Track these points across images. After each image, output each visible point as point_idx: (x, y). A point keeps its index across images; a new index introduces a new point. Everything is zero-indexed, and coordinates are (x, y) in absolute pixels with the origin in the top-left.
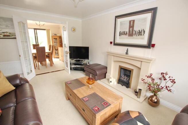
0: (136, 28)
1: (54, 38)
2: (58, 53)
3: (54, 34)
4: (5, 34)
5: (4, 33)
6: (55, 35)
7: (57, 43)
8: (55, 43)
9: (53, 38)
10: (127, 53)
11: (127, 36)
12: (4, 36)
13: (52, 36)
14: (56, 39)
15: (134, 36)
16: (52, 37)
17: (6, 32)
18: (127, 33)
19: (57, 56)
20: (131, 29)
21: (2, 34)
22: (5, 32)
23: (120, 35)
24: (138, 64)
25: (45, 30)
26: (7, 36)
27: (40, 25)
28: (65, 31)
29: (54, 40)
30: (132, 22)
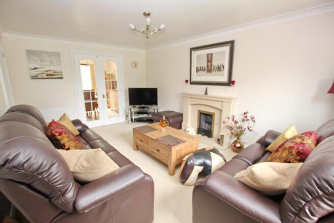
0: (215, 63)
4: (49, 73)
5: (47, 71)
10: (206, 93)
11: (205, 72)
12: (47, 75)
15: (213, 72)
17: (50, 70)
18: (205, 69)
20: (209, 64)
21: (45, 72)
23: (197, 72)
24: (218, 105)
26: (51, 76)
30: (210, 56)
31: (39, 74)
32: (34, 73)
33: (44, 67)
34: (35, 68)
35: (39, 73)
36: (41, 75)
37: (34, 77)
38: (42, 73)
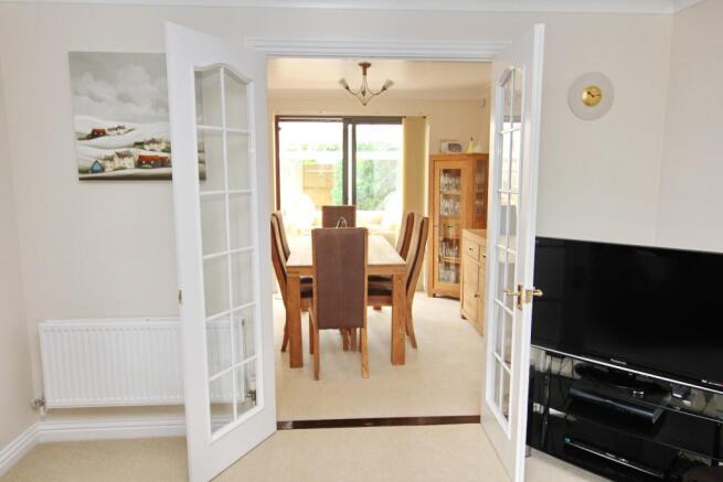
1: (446, 171)
2: (457, 265)
3: (445, 146)
4: (146, 153)
5: (140, 145)
6: (454, 146)
7: (458, 198)
8: (446, 197)
9: (440, 166)
12: (142, 162)
13: (431, 156)
14: (456, 173)
16: (433, 160)
17: (153, 141)
19: (449, 287)
21: (133, 150)
22: (149, 143)
25: (396, 120)
26: (154, 167)
27: (367, 93)
28: (517, 119)
29: (444, 180)
31: (111, 159)
32: (92, 152)
33: (128, 125)
34: (96, 134)
35: (110, 153)
36: (118, 162)
37: (92, 174)
38: (121, 156)
